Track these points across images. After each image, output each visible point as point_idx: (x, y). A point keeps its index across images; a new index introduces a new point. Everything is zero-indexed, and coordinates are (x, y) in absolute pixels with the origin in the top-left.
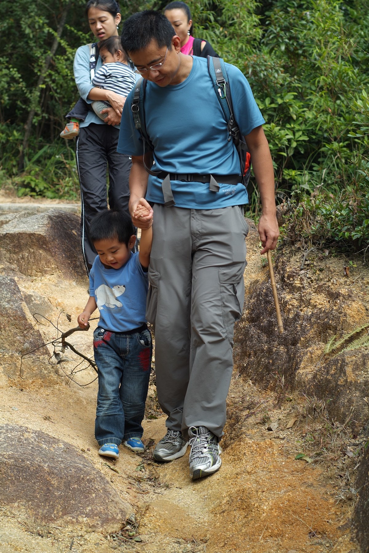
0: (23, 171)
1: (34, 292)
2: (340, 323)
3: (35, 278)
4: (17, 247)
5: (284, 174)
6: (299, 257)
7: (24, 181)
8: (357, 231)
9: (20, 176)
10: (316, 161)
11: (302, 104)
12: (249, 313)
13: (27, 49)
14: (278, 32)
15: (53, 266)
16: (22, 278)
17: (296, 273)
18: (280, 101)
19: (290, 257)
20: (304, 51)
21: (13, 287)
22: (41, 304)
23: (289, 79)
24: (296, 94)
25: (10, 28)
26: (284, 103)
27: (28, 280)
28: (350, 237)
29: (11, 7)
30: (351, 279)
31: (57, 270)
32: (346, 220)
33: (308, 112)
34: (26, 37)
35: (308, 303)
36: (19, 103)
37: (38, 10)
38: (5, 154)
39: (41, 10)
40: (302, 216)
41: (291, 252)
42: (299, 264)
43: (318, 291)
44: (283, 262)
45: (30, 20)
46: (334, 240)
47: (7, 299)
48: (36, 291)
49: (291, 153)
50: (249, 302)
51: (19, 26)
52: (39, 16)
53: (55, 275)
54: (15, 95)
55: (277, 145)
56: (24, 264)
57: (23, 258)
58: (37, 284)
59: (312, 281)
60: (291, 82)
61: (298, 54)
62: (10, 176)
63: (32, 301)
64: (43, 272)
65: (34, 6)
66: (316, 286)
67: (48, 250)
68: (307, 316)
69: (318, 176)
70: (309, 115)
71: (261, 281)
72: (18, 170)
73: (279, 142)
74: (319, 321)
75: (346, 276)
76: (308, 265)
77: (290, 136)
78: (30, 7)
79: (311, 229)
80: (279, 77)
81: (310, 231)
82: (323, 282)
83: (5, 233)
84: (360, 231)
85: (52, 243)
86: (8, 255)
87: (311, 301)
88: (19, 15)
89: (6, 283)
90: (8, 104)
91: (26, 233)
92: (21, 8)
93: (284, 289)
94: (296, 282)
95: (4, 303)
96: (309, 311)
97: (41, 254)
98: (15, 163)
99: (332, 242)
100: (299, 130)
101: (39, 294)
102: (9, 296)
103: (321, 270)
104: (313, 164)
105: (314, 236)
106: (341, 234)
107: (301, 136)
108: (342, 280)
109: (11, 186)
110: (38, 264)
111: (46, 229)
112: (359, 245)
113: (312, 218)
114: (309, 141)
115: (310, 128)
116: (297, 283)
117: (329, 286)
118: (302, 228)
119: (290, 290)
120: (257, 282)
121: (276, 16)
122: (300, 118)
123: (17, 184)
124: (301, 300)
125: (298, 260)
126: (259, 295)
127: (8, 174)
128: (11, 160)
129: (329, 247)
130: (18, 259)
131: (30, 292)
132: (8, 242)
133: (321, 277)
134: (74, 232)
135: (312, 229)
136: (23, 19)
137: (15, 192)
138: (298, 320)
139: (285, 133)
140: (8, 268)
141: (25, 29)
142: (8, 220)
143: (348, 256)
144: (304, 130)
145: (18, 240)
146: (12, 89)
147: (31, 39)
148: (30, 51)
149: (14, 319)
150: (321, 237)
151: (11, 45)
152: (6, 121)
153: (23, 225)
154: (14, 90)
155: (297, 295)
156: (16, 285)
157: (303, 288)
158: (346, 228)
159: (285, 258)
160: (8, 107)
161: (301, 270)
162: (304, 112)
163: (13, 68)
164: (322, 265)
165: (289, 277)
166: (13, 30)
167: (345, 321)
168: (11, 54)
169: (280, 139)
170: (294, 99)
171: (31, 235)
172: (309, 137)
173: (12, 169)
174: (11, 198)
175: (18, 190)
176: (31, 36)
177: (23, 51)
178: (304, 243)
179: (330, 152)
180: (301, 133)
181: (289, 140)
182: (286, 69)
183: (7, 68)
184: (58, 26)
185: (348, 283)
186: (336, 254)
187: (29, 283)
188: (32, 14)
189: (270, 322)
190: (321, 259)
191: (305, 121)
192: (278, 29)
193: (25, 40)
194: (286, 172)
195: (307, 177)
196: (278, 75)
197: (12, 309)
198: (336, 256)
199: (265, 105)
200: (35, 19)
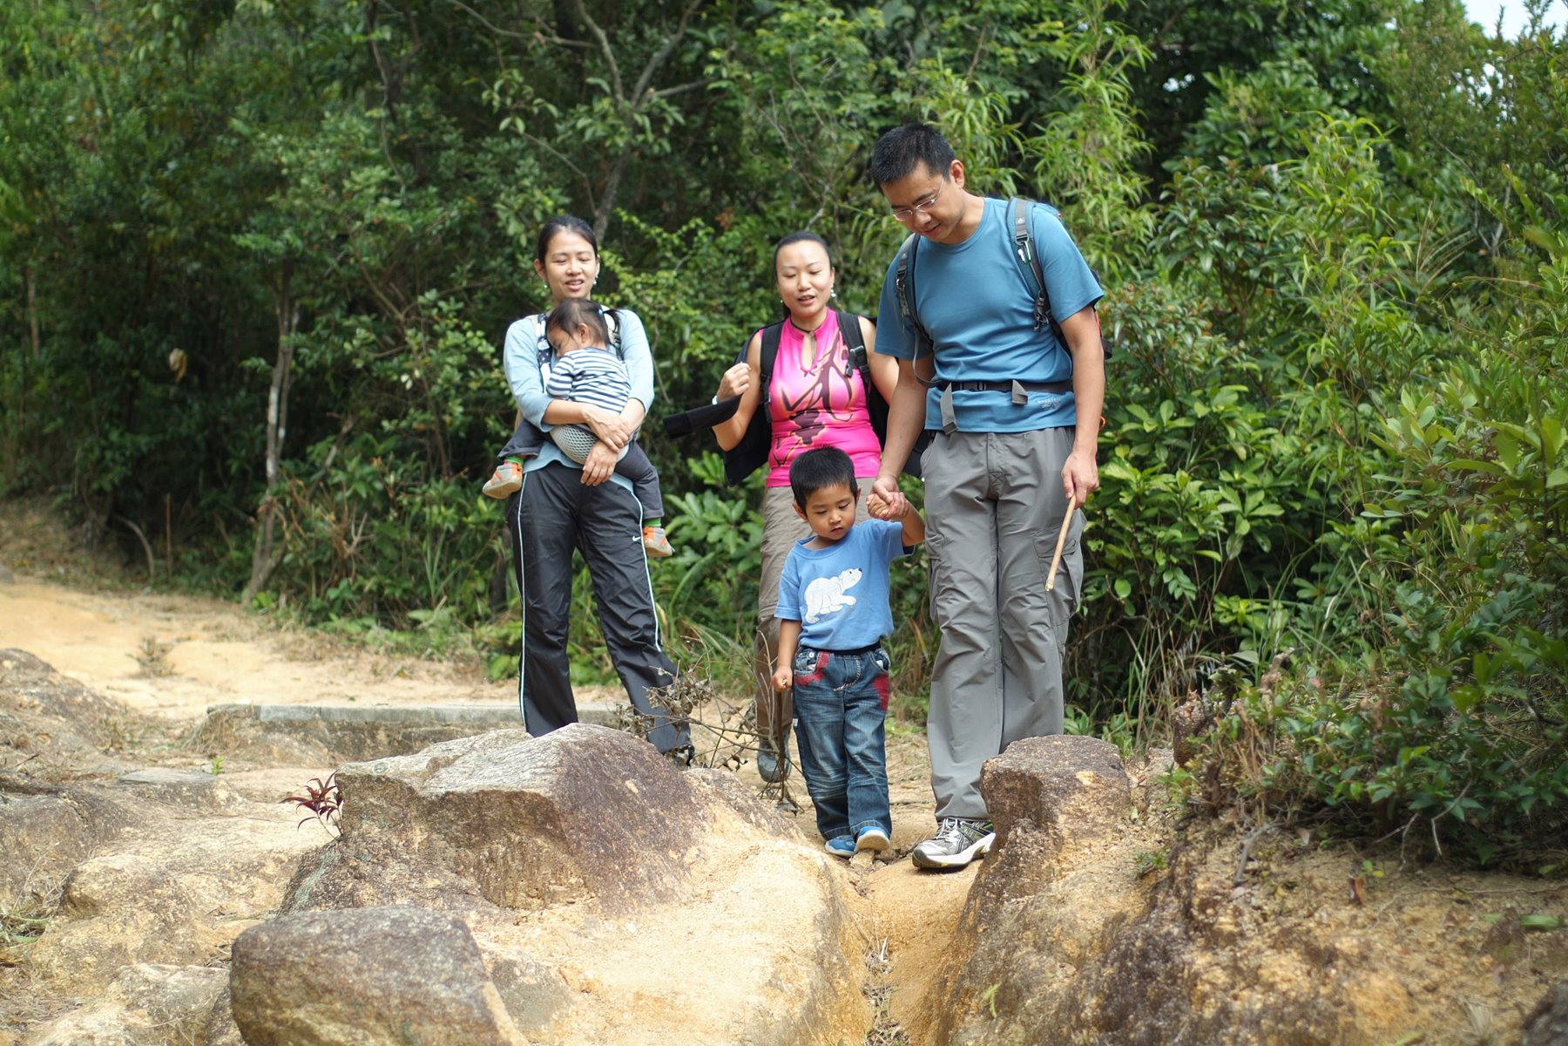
0: (504, 609)
1: (519, 953)
2: (1336, 1032)
3: (523, 913)
4: (477, 829)
5: (1217, 609)
6: (1230, 850)
7: (506, 637)
8: (1383, 781)
9: (497, 622)
10: (1304, 572)
11: (1262, 416)
12: (1099, 1005)
13: (511, 274)
14: (1194, 222)
15: (573, 880)
16: (490, 915)
17: (1223, 895)
18: (1200, 410)
19: (1206, 851)
20: (1267, 272)
21: (459, 943)
22: (539, 986)
23: (1223, 350)
24: (1244, 388)
25: (466, 220)
26: (1211, 413)
27: (506, 920)
28: (1365, 796)
29: (470, 165)
30: (1368, 910)
31: (585, 890)
32: (1353, 748)
33: (1279, 437)
34: (510, 244)
35: (1253, 978)
36: (491, 422)
37: (542, 170)
38: (454, 562)
39: (549, 170)
40: (1238, 739)
41: (1210, 837)
42: (1230, 870)
43: (1282, 942)
44: (1188, 865)
45: (520, 199)
46: (1325, 805)
47: (444, 977)
48: (527, 949)
49: (1234, 549)
50: (1099, 974)
51: (492, 215)
52: (543, 185)
53: (579, 905)
54: (480, 402)
55: (1195, 530)
56: (493, 875)
57: (491, 860)
58: (528, 931)
59: (1265, 917)
60: (1231, 358)
61: (1247, 279)
62: (469, 622)
63: (515, 977)
64: (546, 897)
65: (531, 160)
66: (1276, 930)
67: (559, 838)
68: (1252, 1012)
69: (1312, 616)
70: (1283, 446)
71: (1132, 916)
72: (490, 606)
73: (1200, 522)
74: (1281, 1026)
75: (1357, 902)
76: (1255, 873)
77: (1233, 506)
78: (521, 162)
79: (1262, 773)
80: (1197, 344)
81: (1259, 778)
82: (1293, 920)
83: (443, 791)
84: (1390, 779)
85: (570, 818)
86: (451, 852)
87: (1261, 972)
88: (490, 187)
89: (443, 933)
90: (462, 424)
91: (499, 792)
92: (497, 166)
93: (1190, 939)
94: (1222, 919)
95: (437, 987)
96: (1254, 1000)
97: (539, 849)
98: (480, 586)
99: (1319, 808)
100: (1254, 489)
101: (535, 956)
102: (449, 966)
103: (1289, 886)
104: (1296, 581)
105: (1271, 793)
106: (1338, 788)
107: (1260, 505)
108: (1345, 913)
109: (471, 651)
110: (532, 874)
111: (554, 779)
112: (1390, 817)
113: (1264, 742)
114: (1284, 518)
115: (1286, 483)
116: (1225, 922)
117: (1309, 931)
118: (1238, 771)
119: (1208, 940)
120: (1121, 918)
121: (1188, 178)
122: (1258, 456)
123: (486, 644)
124: (1234, 969)
125: (1227, 859)
126: (1125, 956)
127: (464, 616)
128: (472, 579)
129: (1312, 822)
130: (479, 862)
131: (508, 953)
132: (451, 815)
133: (1290, 904)
134: (630, 784)
135: (1264, 774)
136: (502, 196)
137: (484, 665)
138: (1226, 1023)
139: (1217, 498)
140: (453, 886)
141: (508, 222)
142: (451, 756)
143: (1362, 846)
144: (1270, 488)
145: (478, 809)
146: (473, 385)
147: (524, 251)
148: (521, 281)
149: (464, 1030)
150: (1288, 794)
151: (468, 267)
152: (457, 470)
153: (491, 768)
154: (480, 389)
155: (1224, 955)
156: (468, 938)
157: (1242, 934)
158: (1352, 770)
159: (1193, 854)
160: (462, 434)
161: (1237, 885)
162: (1269, 437)
163: (474, 329)
164: (1293, 872)
165: (1203, 907)
166: (475, 227)
167: (1350, 1027)
168: (470, 291)
169: (1203, 515)
170: (1240, 402)
171: (513, 797)
172: (1283, 506)
173: (474, 601)
174: (470, 684)
175: (489, 661)
176: (524, 241)
177: (503, 280)
178: (1243, 813)
179: (1345, 547)
180: (1261, 496)
181: (1229, 518)
182: (1218, 322)
183: (458, 328)
184: (597, 213)
185: (1360, 921)
186: (1328, 841)
187: (509, 927)
188: (526, 182)
189: (1153, 1029)
190: (1291, 856)
191: (1272, 463)
192: (1194, 213)
193: (508, 250)
194: (1221, 603)
195: (1279, 619)
196: (1195, 339)
197: (458, 1002)
198: (1330, 847)
199: (1160, 421)
200: (533, 196)
